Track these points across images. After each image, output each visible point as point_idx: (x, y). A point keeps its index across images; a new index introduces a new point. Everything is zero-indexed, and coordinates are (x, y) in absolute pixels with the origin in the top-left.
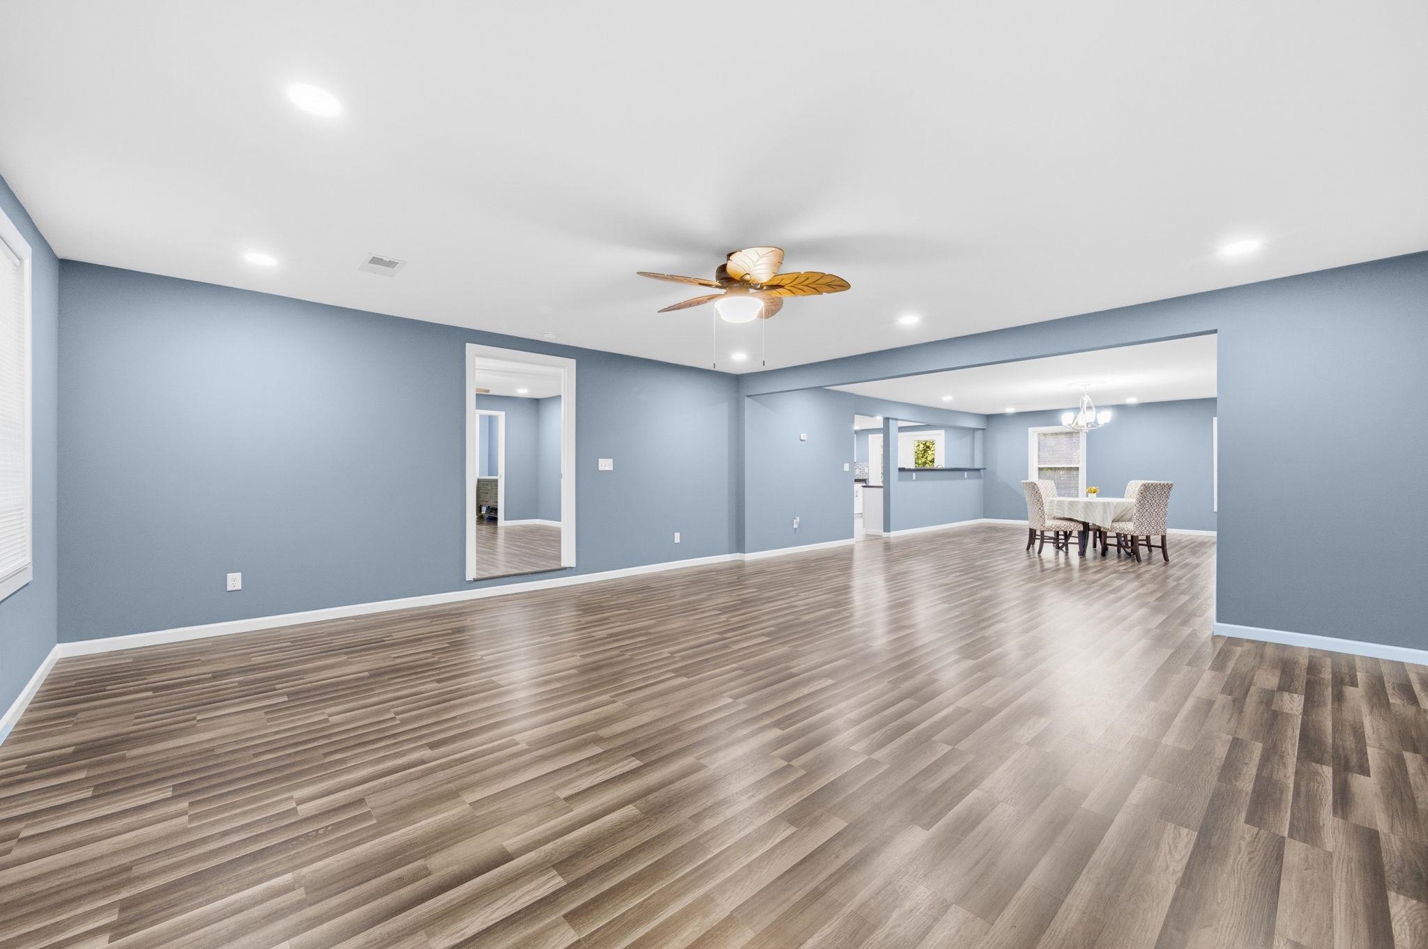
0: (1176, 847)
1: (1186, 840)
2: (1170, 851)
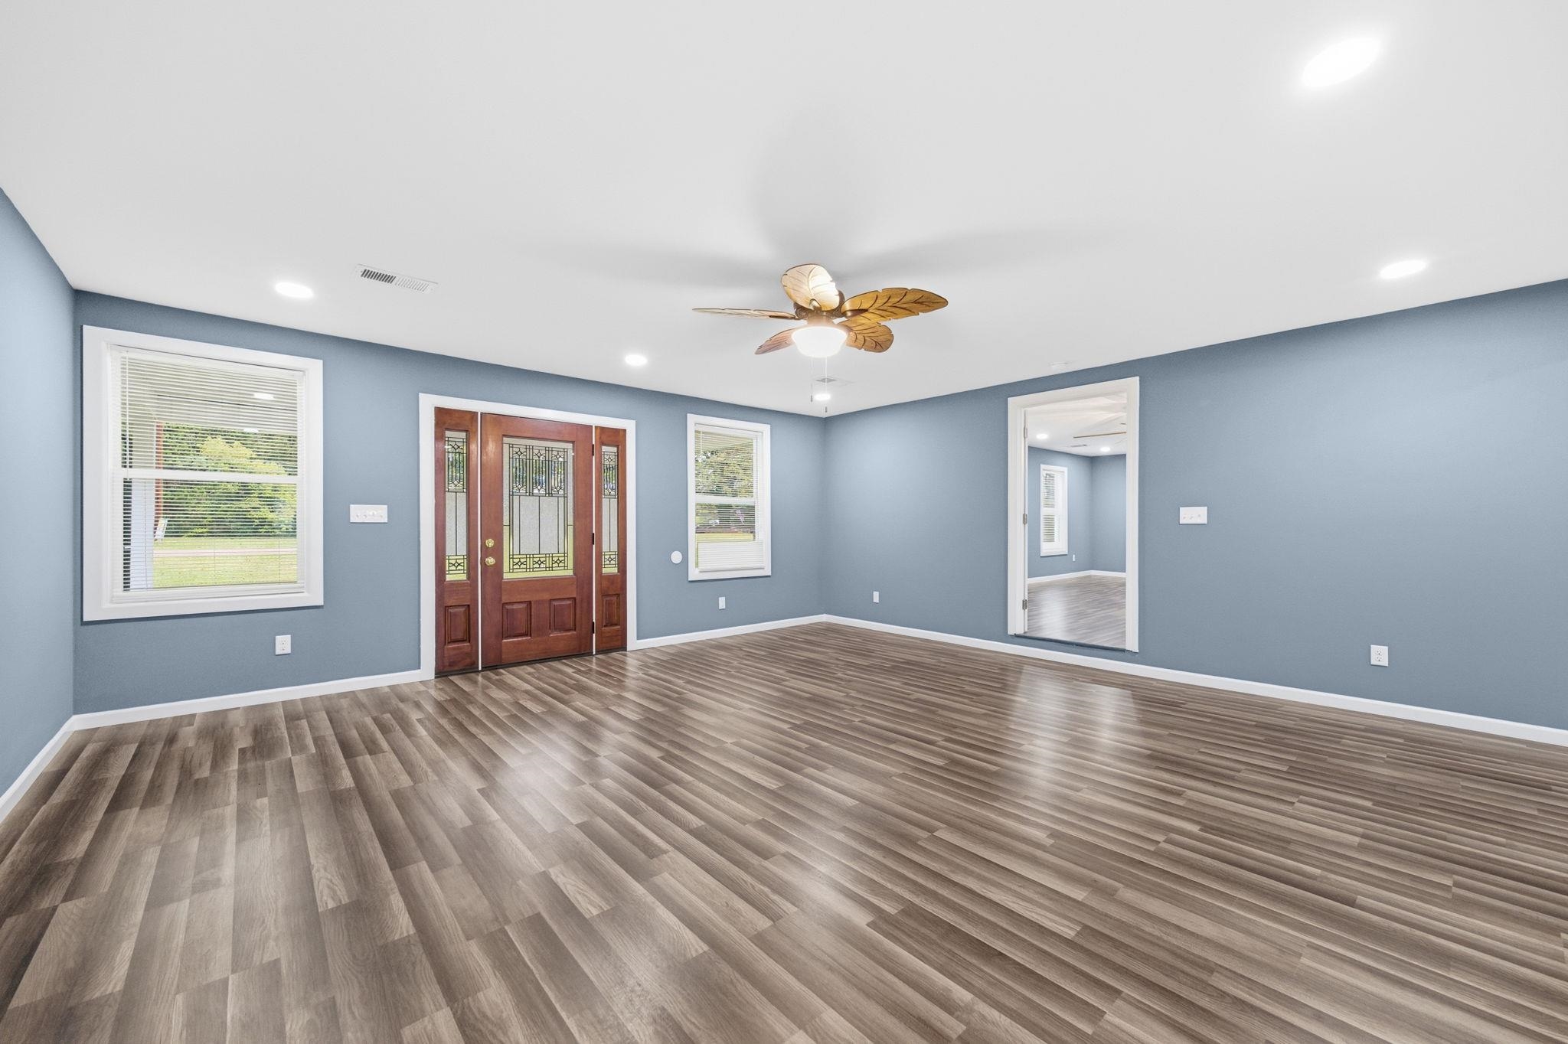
0: (329, 887)
1: (325, 898)
2: (331, 881)
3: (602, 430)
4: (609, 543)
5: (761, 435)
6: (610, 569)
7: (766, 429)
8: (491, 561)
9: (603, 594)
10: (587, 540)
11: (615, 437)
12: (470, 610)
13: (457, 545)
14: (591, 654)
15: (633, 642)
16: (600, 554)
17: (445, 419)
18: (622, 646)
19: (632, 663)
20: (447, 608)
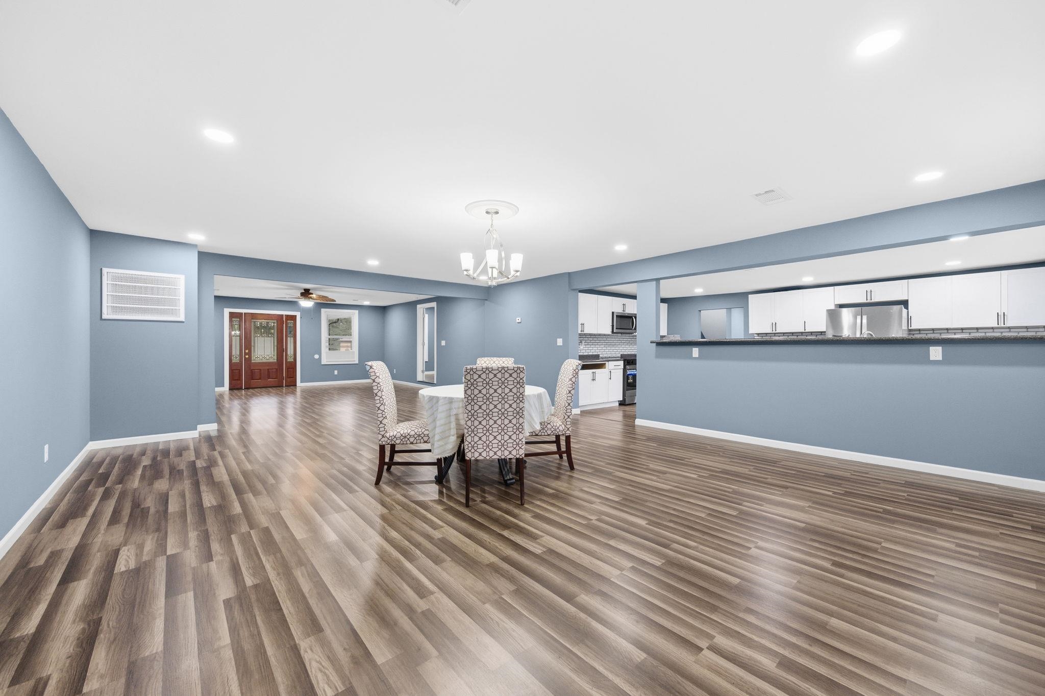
3: (287, 316)
4: (290, 351)
5: (354, 315)
6: (291, 359)
7: (357, 312)
8: (247, 356)
9: (288, 369)
10: (281, 349)
11: (293, 318)
12: (240, 371)
13: (236, 352)
14: (283, 386)
15: (299, 383)
16: (286, 355)
17: (232, 315)
18: (295, 385)
19: (298, 390)
20: (232, 370)
